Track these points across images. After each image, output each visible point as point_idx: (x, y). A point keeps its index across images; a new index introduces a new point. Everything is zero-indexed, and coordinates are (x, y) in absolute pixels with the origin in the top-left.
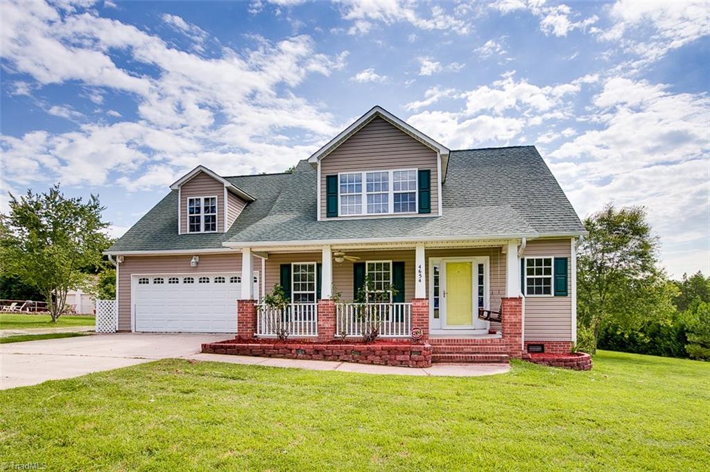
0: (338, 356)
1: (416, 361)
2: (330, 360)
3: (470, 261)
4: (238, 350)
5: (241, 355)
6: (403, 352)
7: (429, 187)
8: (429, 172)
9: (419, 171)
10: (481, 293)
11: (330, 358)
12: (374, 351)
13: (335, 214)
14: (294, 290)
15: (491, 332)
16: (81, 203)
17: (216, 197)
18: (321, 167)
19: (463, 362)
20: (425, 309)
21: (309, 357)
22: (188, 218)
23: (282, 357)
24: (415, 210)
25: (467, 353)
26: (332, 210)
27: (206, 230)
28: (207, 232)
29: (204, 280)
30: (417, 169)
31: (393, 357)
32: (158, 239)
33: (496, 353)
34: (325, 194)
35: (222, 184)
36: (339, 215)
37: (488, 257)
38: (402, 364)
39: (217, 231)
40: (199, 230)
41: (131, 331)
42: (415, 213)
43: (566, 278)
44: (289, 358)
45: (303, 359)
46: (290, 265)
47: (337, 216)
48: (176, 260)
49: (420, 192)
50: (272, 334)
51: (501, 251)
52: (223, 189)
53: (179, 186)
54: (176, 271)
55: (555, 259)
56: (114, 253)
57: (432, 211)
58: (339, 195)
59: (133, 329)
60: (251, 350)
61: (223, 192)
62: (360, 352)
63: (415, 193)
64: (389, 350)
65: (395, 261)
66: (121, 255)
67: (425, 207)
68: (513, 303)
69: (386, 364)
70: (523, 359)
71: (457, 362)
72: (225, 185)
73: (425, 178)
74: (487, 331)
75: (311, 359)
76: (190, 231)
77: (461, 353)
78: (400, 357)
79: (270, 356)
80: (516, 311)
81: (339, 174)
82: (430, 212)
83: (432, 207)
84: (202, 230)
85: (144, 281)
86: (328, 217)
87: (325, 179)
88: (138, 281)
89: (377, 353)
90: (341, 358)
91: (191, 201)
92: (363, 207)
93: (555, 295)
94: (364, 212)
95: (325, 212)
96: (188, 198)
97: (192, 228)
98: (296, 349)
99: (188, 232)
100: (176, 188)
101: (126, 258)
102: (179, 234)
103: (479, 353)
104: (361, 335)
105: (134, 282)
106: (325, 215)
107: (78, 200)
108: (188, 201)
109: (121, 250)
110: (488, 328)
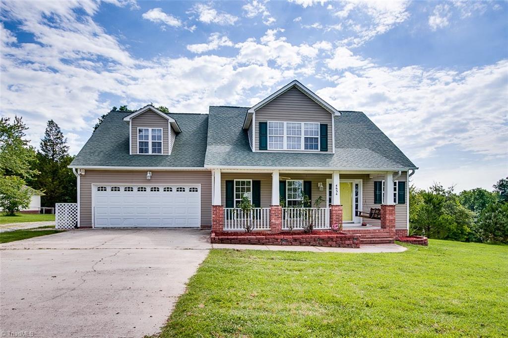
0: (309, 242)
1: (356, 244)
2: (304, 245)
3: (351, 182)
4: (240, 241)
5: (242, 244)
6: (349, 239)
7: (327, 135)
8: (327, 125)
9: (321, 124)
10: (357, 201)
11: (304, 244)
12: (332, 239)
13: (265, 148)
14: (236, 198)
15: (364, 225)
16: (8, 122)
17: (162, 129)
18: (256, 116)
19: (369, 244)
20: (340, 212)
21: (290, 244)
22: (138, 143)
23: (271, 245)
24: (318, 149)
25: (368, 238)
26: (263, 145)
27: (153, 152)
28: (153, 154)
29: (155, 189)
30: (319, 123)
31: (343, 242)
32: (113, 157)
33: (384, 238)
34: (258, 134)
35: (167, 120)
36: (268, 149)
37: (362, 180)
38: (349, 246)
39: (162, 154)
40: (148, 152)
41: (92, 227)
42: (318, 151)
43: (404, 193)
44: (276, 245)
45: (287, 245)
46: (233, 181)
47: (267, 150)
48: (132, 174)
49: (321, 137)
50: (242, 229)
51: (369, 177)
52: (168, 124)
53: (130, 118)
54: (132, 182)
55: (399, 182)
56: (77, 167)
57: (328, 150)
58: (268, 135)
59: (93, 225)
60: (249, 240)
61: (168, 126)
62: (323, 239)
63: (318, 138)
64: (341, 238)
65: (305, 180)
66: (83, 169)
67: (324, 147)
68: (391, 208)
69: (339, 247)
70: (396, 240)
71: (365, 244)
72: (169, 121)
73: (324, 129)
74: (361, 224)
75: (292, 245)
76: (139, 153)
77: (365, 238)
78: (348, 242)
79: (263, 244)
80: (392, 213)
81: (268, 122)
82: (327, 151)
83: (328, 148)
84: (150, 153)
85: (102, 189)
86: (260, 149)
87: (258, 124)
88: (97, 189)
89: (334, 240)
90: (311, 244)
91: (140, 131)
92: (284, 145)
93: (399, 203)
94: (285, 148)
95: (258, 146)
96: (138, 128)
97: (141, 150)
98: (281, 239)
99: (138, 153)
100: (129, 120)
101: (86, 171)
102: (131, 154)
103: (374, 238)
104: (301, 228)
105: (94, 190)
106: (258, 149)
107: (6, 120)
108: (138, 130)
109: (84, 165)
110: (362, 222)
